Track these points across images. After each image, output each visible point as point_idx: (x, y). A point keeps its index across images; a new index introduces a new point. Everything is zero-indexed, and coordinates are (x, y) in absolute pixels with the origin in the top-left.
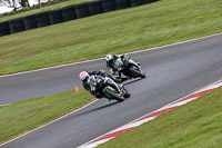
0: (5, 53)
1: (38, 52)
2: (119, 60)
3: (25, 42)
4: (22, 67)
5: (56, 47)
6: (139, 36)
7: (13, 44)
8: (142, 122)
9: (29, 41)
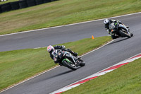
0: (48, 14)
1: (69, 13)
2: (113, 24)
3: (60, 7)
4: (58, 23)
5: (80, 10)
6: (133, 4)
7: (52, 8)
8: (134, 59)
9: (63, 6)
